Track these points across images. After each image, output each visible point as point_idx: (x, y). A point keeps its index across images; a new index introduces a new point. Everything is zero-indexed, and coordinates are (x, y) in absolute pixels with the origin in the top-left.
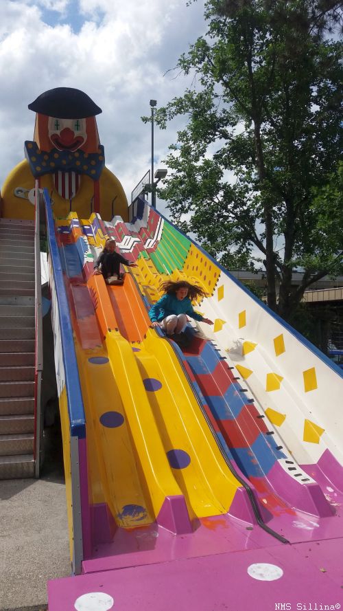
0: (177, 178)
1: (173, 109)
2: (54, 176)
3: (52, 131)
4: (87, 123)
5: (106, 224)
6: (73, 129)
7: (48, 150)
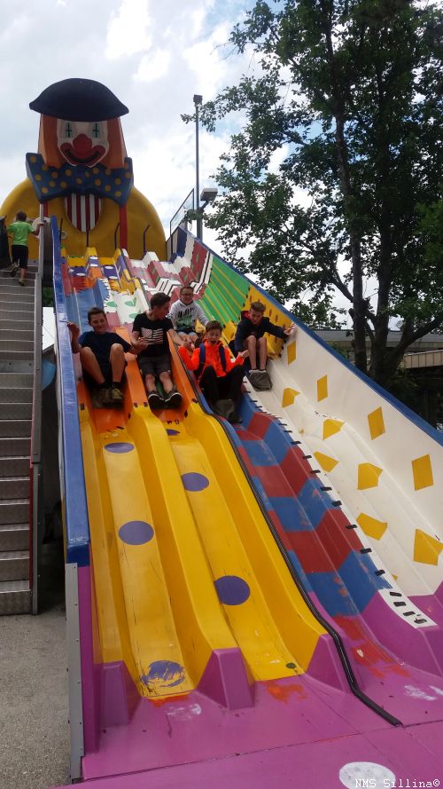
0: (231, 198)
1: (225, 103)
2: (66, 200)
3: (62, 140)
4: (109, 127)
5: (136, 264)
6: (90, 135)
7: (57, 165)
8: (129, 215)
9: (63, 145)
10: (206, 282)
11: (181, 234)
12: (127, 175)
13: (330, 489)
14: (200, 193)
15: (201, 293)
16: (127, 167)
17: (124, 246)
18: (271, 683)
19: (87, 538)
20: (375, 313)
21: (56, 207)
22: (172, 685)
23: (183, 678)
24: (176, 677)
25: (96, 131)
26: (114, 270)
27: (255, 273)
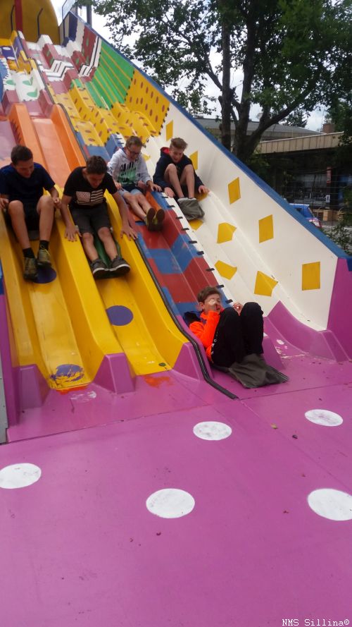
5: (31, 46)
10: (96, 65)
11: (72, 19)
13: (196, 242)
15: (92, 75)
17: (20, 28)
18: (148, 377)
19: (0, 274)
20: (240, 102)
22: (74, 380)
23: (83, 375)
24: (78, 375)
26: (11, 51)
27: (140, 60)
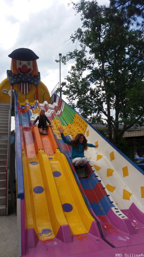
0: (70, 85)
1: (69, 57)
2: (19, 85)
3: (18, 66)
4: (33, 63)
5: (41, 105)
6: (27, 65)
7: (16, 73)
8: (39, 90)
9: (18, 68)
10: (62, 111)
11: (55, 96)
12: (38, 77)
13: (98, 176)
14: (61, 83)
15: (61, 114)
16: (39, 75)
17: (37, 99)
18: (78, 236)
19: (23, 191)
20: (115, 121)
21: (16, 87)
22: (48, 236)
23: (52, 234)
24: (50, 234)
25: (29, 64)
26: (34, 107)
